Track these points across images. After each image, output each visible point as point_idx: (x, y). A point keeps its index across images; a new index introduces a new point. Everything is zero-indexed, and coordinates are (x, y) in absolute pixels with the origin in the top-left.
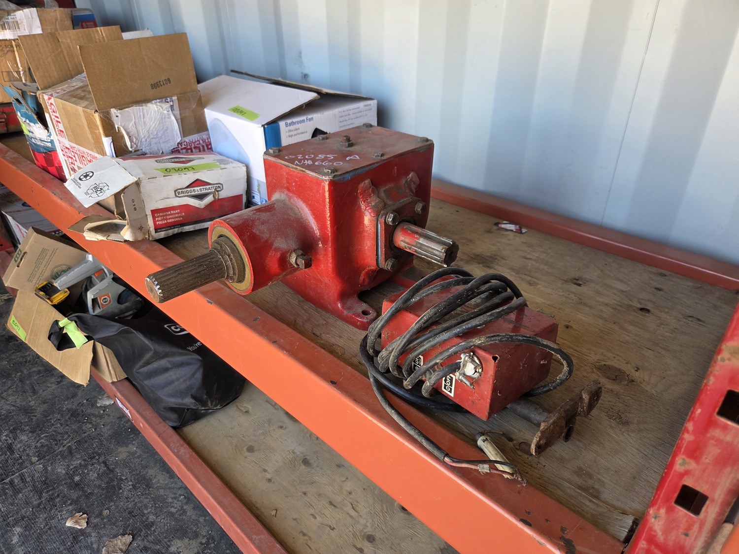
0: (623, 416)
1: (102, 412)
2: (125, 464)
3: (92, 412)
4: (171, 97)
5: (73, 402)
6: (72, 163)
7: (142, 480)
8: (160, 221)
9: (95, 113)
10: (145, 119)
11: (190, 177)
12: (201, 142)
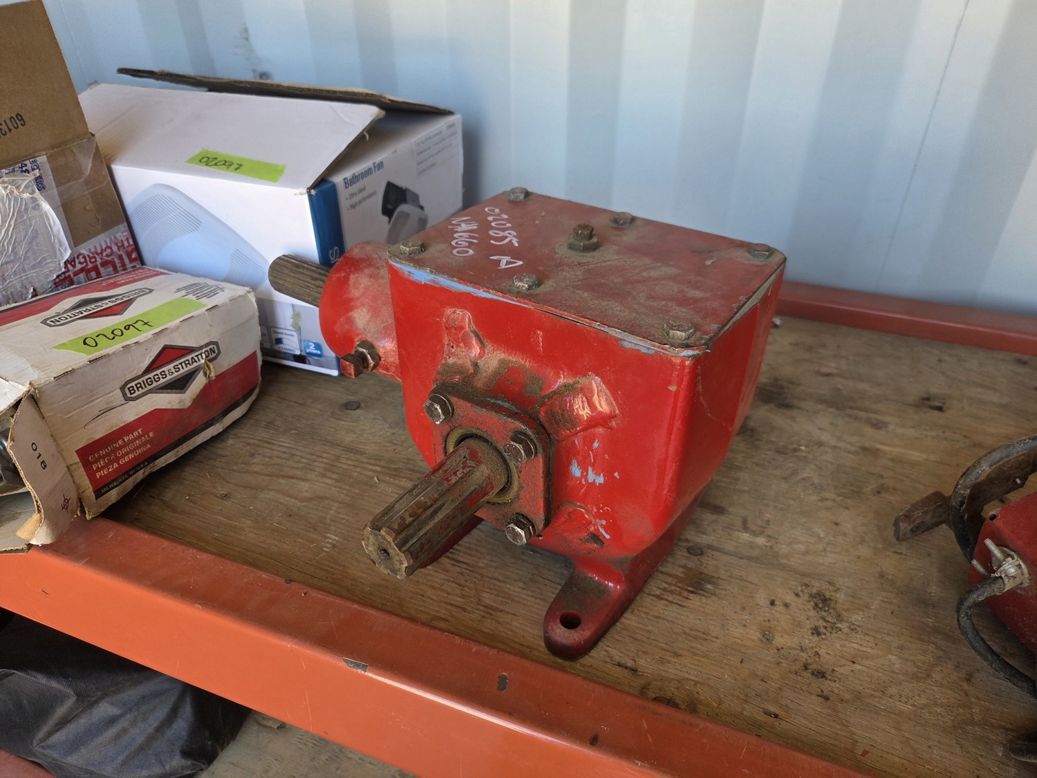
4: (32, 156)
8: (102, 468)
12: (115, 248)
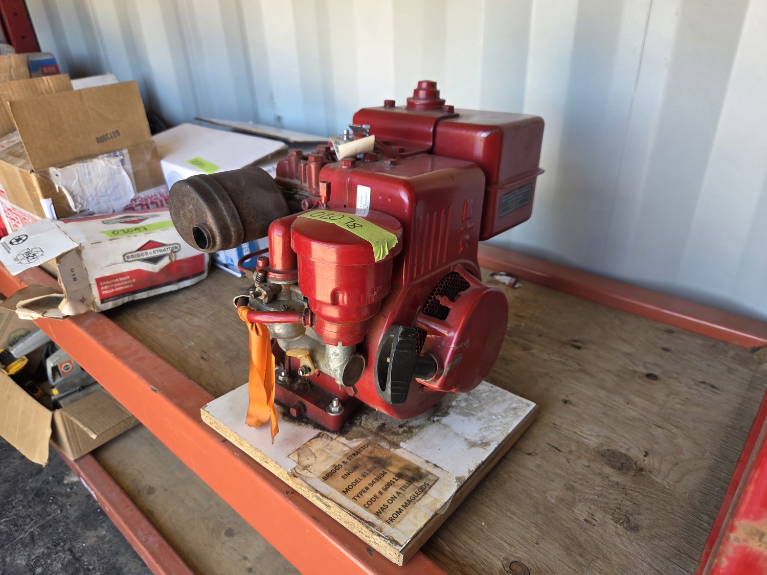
0: (631, 518)
1: (69, 490)
2: (93, 550)
3: (58, 491)
4: (120, 150)
5: (37, 479)
6: (15, 225)
7: (111, 570)
8: (106, 290)
9: (31, 173)
10: (91, 176)
11: (142, 239)
12: (159, 196)
